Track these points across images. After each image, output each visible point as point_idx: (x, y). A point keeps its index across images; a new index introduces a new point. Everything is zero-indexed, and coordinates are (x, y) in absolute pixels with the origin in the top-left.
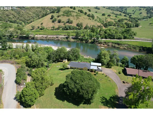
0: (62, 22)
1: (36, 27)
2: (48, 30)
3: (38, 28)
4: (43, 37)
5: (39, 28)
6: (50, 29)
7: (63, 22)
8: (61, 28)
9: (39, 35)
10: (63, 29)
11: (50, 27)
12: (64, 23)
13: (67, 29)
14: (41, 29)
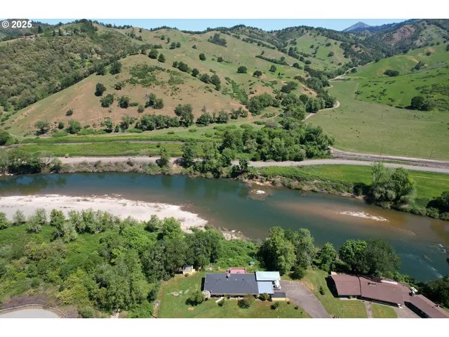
0: (131, 105)
1: (53, 125)
2: (93, 133)
3: (61, 127)
4: (85, 164)
5: (64, 128)
6: (98, 128)
7: (136, 105)
8: (131, 123)
9: (71, 156)
10: (136, 127)
11: (97, 123)
12: (137, 108)
13: (150, 128)
14: (71, 131)
